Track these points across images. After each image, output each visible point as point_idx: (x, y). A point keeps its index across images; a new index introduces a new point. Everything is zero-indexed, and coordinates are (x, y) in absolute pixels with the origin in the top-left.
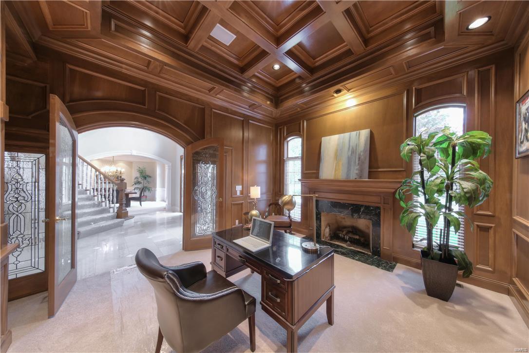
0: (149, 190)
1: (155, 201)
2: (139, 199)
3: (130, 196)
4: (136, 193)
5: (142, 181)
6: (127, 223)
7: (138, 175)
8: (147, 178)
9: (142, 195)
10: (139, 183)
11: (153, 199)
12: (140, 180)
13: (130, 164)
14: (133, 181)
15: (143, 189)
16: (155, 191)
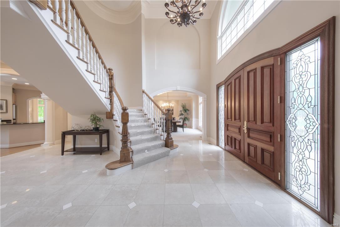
0: (188, 120)
1: (192, 128)
2: (182, 126)
3: (177, 124)
4: (180, 122)
5: (184, 114)
6: (173, 152)
7: (182, 109)
8: (187, 111)
9: (184, 123)
10: (182, 114)
11: (190, 127)
12: (183, 112)
13: (177, 102)
14: (179, 113)
15: (185, 119)
16: (192, 120)
